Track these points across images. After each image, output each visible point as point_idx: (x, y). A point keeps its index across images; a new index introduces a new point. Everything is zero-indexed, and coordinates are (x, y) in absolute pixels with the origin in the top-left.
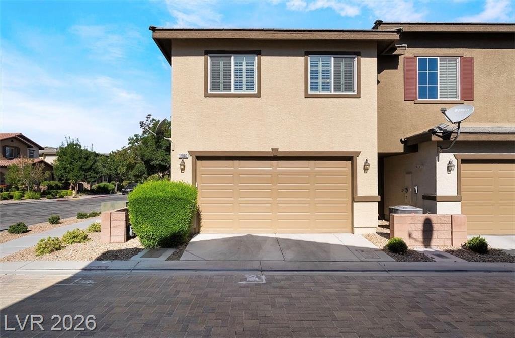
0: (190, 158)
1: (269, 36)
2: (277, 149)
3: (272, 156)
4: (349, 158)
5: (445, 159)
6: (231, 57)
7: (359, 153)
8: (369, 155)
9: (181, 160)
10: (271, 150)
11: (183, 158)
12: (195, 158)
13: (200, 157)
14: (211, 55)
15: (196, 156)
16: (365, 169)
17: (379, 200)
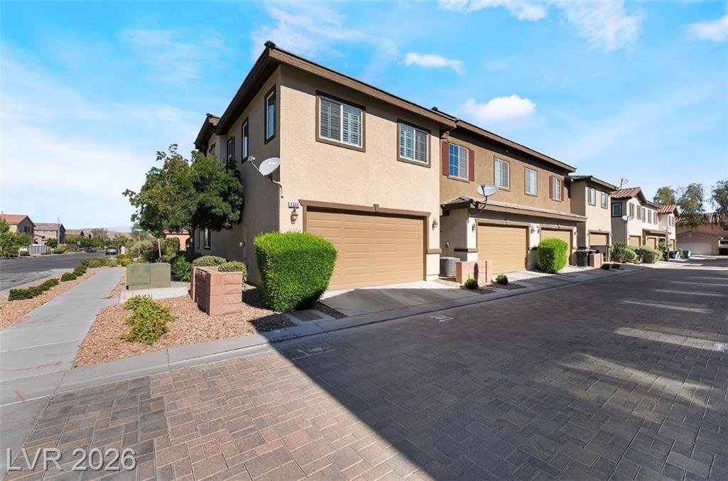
0: (301, 208)
1: (380, 96)
2: (378, 205)
3: (374, 211)
4: (423, 218)
5: (472, 221)
6: (340, 105)
7: (430, 213)
8: (435, 215)
9: (293, 209)
10: (373, 206)
11: (294, 208)
12: (306, 208)
13: (312, 208)
14: (323, 97)
15: (308, 206)
16: (433, 227)
17: (441, 252)
